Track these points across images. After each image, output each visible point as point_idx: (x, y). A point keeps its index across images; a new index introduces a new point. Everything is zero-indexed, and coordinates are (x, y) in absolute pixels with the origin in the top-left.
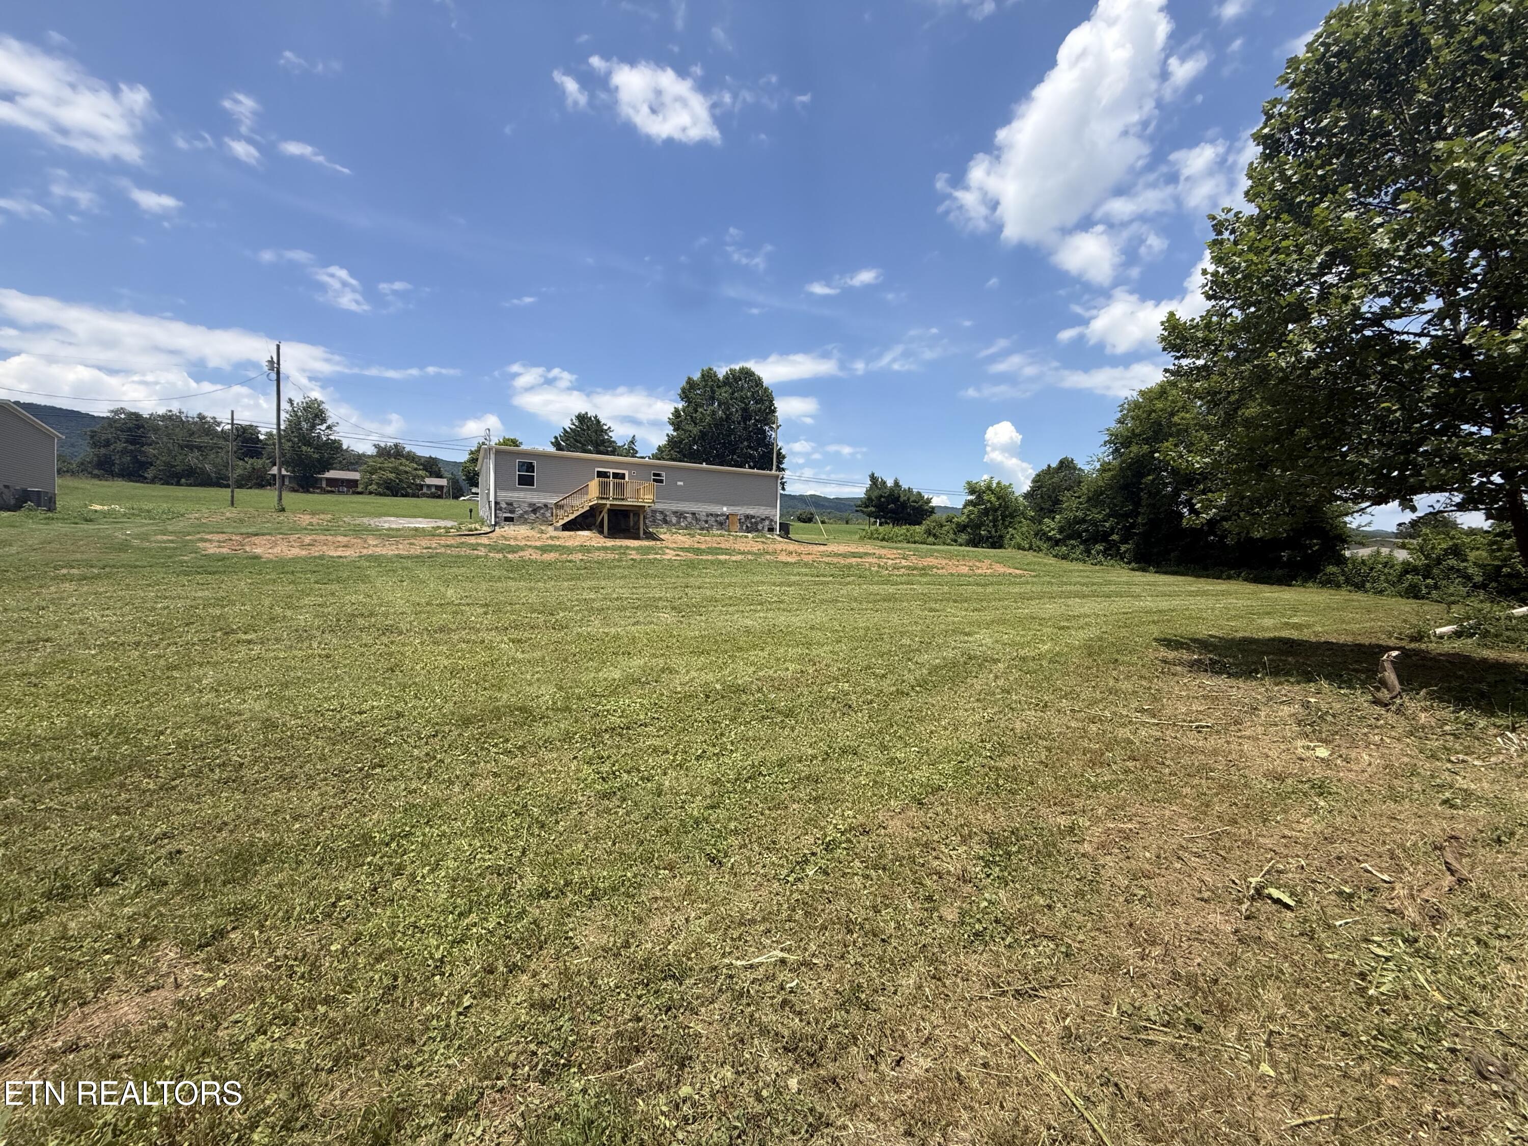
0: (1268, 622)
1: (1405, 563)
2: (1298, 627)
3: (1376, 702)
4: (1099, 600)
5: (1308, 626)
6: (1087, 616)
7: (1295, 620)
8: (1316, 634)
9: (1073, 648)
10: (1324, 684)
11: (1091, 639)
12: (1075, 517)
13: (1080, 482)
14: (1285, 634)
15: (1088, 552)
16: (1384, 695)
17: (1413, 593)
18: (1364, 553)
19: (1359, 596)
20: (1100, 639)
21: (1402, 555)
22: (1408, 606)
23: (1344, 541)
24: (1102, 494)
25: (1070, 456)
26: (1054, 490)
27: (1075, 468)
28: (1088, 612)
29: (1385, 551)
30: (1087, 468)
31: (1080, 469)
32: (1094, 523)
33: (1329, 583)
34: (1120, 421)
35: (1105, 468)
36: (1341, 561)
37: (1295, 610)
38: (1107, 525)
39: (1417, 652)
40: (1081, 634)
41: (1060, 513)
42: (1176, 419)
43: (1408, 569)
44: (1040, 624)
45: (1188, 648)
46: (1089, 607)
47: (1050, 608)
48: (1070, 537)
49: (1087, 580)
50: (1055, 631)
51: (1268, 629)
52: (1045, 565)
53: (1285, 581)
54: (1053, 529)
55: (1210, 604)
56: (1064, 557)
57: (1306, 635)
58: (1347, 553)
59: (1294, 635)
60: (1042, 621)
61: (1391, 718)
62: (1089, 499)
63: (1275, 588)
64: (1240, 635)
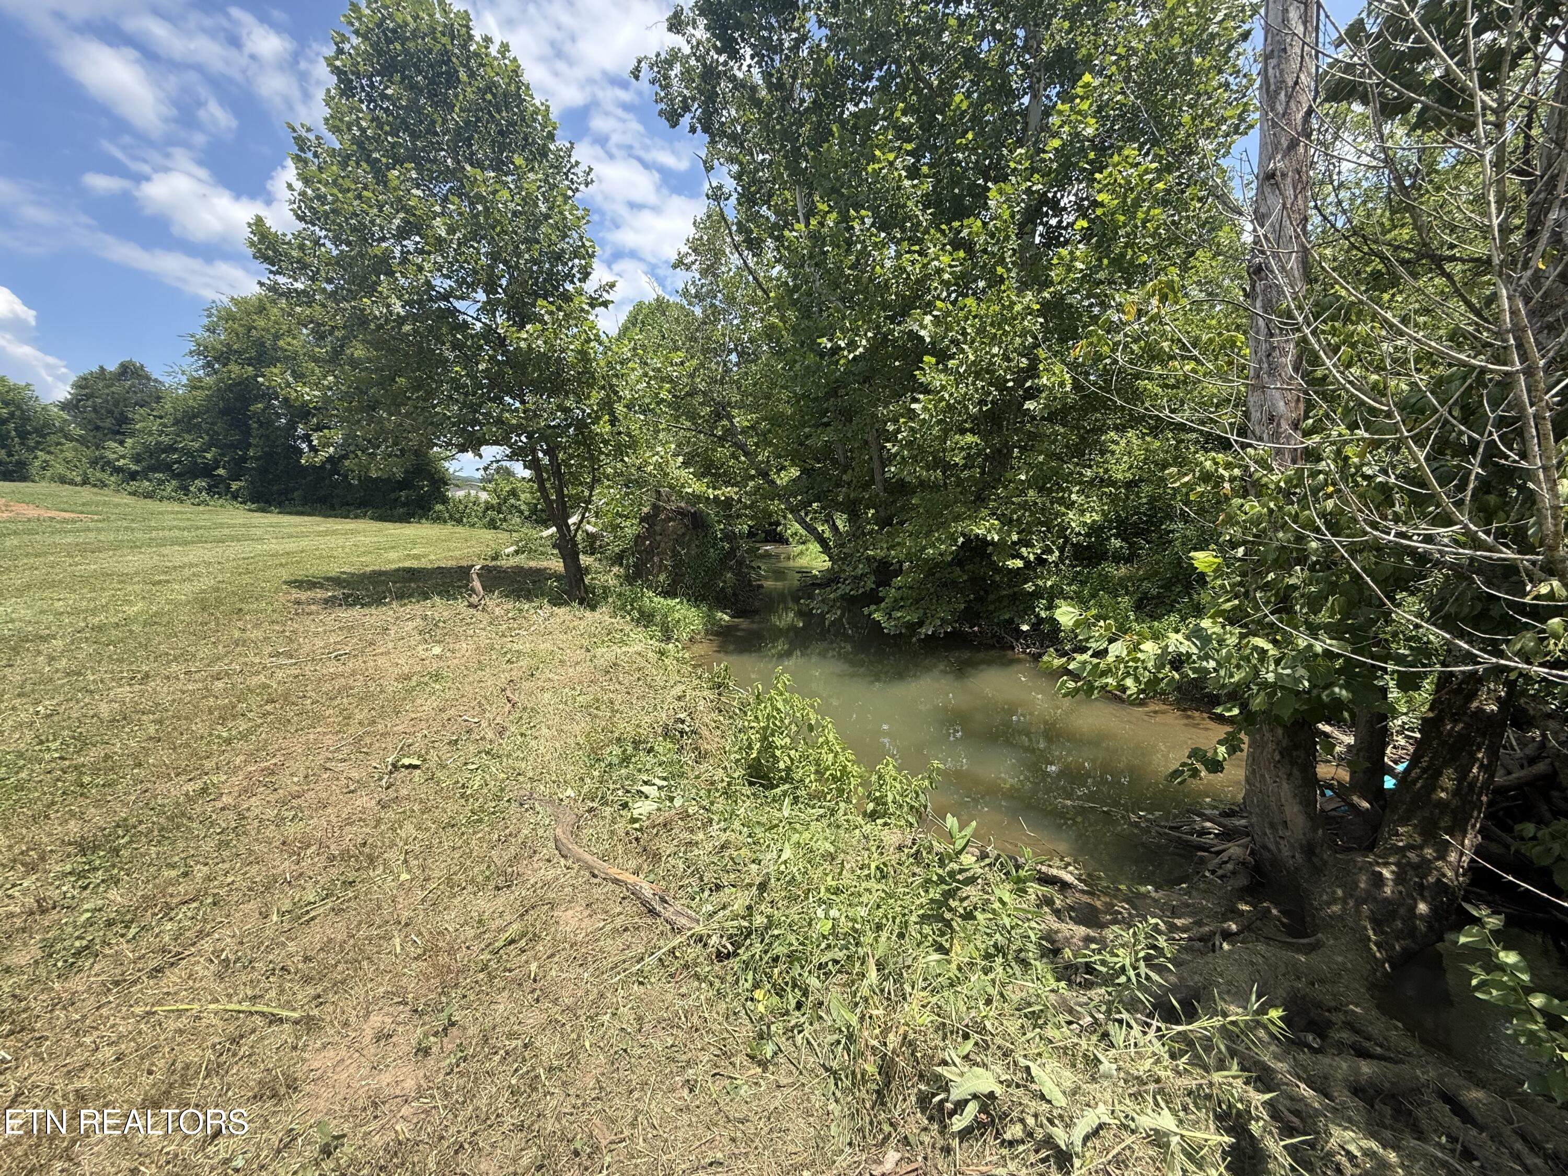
0: (393, 555)
1: (487, 502)
2: (417, 557)
3: (471, 605)
4: (209, 545)
5: (424, 556)
6: (191, 565)
7: (415, 552)
8: (431, 562)
9: (177, 604)
10: (436, 599)
11: (204, 591)
12: (158, 443)
13: (159, 398)
14: (407, 564)
15: (186, 489)
16: (474, 599)
17: (492, 525)
18: (460, 494)
19: (460, 529)
20: (217, 590)
21: (484, 496)
22: (488, 535)
23: (446, 484)
24: (195, 416)
25: (137, 361)
26: (116, 404)
27: (149, 379)
28: (195, 561)
29: (473, 492)
30: (168, 381)
31: (156, 381)
32: (188, 453)
33: (439, 519)
34: (211, 330)
35: (195, 385)
36: (445, 501)
37: (414, 543)
38: (209, 456)
39: (495, 568)
40: (187, 587)
41: (132, 435)
42: (281, 343)
43: (488, 507)
44: (120, 582)
45: (322, 586)
46: (195, 554)
47: (134, 561)
48: (154, 469)
49: (188, 523)
50: (148, 587)
51: (394, 561)
52: (117, 505)
53: (405, 519)
54: (123, 457)
55: (341, 542)
56: (148, 496)
57: (424, 563)
58: (449, 494)
59: (414, 564)
60: (124, 578)
61: (479, 615)
62: (177, 422)
63: (398, 525)
64: (368, 569)
